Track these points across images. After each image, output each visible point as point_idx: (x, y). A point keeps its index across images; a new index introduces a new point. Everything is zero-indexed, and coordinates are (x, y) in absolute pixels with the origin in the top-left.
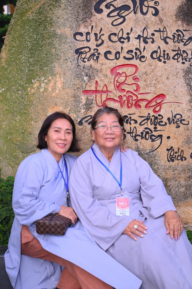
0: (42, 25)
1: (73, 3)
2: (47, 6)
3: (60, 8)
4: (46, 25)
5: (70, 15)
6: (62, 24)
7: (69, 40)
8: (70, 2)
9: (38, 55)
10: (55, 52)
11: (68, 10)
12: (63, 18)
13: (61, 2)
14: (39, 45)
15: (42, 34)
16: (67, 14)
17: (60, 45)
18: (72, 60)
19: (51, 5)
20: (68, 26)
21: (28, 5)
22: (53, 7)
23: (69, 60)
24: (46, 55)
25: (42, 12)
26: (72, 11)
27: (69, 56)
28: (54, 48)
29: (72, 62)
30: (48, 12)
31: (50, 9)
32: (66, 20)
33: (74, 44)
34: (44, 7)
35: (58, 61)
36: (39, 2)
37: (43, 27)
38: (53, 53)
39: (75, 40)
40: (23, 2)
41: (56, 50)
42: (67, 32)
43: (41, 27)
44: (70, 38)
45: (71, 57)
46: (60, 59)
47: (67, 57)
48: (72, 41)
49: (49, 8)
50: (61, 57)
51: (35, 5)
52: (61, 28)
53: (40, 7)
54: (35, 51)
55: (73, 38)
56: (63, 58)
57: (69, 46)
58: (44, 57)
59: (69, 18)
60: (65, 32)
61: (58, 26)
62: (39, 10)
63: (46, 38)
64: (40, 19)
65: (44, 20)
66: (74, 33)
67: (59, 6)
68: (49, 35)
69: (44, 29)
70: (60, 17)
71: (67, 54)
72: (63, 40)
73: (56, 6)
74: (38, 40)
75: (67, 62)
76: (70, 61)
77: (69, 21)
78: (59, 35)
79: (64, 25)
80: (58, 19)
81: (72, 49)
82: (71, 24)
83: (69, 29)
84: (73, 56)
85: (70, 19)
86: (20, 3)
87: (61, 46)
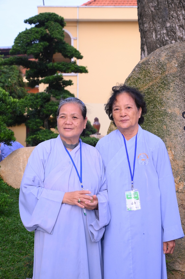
0: (151, 104)
1: (181, 86)
2: (156, 88)
3: (169, 90)
4: (156, 104)
5: (179, 97)
6: (172, 105)
7: (178, 118)
8: (178, 85)
9: (149, 130)
10: (166, 128)
11: (176, 92)
12: (172, 99)
13: (170, 86)
14: (150, 121)
15: (152, 112)
16: (176, 96)
17: (171, 122)
18: (181, 135)
19: (159, 87)
20: (177, 106)
21: (136, 85)
22: (161, 88)
23: (179, 135)
24: (157, 131)
25: (151, 93)
26: (180, 93)
27: (179, 132)
28: (165, 125)
29: (182, 137)
30: (157, 93)
31: (159, 90)
32: (176, 101)
33: (182, 121)
34: (153, 89)
35: (169, 136)
36: (147, 84)
37: (152, 105)
38: (164, 129)
39: (183, 119)
40: (131, 82)
41: (167, 127)
42: (177, 112)
43: (150, 105)
44: (179, 116)
45: (180, 133)
46: (170, 135)
47: (177, 133)
48: (181, 119)
49: (157, 90)
50: (172, 133)
51: (143, 85)
52: (171, 108)
53: (148, 88)
54: (146, 126)
55: (182, 117)
56: (174, 134)
57: (179, 124)
58: (156, 132)
59: (177, 99)
60: (175, 111)
61: (168, 106)
62: (147, 90)
63: (157, 116)
64: (149, 98)
65: (153, 99)
66: (183, 112)
67: (168, 88)
68: (159, 113)
69: (154, 107)
70: (170, 98)
71: (177, 130)
72: (173, 118)
73: (165, 89)
74: (148, 116)
75: (177, 137)
76: (180, 137)
77: (178, 102)
78: (170, 114)
79: (174, 105)
80: (168, 100)
81: (181, 126)
82: (180, 105)
83: (178, 108)
84: (182, 132)
85: (179, 100)
86: (128, 83)
87: (172, 124)
